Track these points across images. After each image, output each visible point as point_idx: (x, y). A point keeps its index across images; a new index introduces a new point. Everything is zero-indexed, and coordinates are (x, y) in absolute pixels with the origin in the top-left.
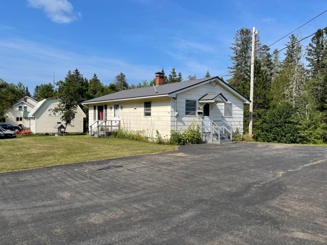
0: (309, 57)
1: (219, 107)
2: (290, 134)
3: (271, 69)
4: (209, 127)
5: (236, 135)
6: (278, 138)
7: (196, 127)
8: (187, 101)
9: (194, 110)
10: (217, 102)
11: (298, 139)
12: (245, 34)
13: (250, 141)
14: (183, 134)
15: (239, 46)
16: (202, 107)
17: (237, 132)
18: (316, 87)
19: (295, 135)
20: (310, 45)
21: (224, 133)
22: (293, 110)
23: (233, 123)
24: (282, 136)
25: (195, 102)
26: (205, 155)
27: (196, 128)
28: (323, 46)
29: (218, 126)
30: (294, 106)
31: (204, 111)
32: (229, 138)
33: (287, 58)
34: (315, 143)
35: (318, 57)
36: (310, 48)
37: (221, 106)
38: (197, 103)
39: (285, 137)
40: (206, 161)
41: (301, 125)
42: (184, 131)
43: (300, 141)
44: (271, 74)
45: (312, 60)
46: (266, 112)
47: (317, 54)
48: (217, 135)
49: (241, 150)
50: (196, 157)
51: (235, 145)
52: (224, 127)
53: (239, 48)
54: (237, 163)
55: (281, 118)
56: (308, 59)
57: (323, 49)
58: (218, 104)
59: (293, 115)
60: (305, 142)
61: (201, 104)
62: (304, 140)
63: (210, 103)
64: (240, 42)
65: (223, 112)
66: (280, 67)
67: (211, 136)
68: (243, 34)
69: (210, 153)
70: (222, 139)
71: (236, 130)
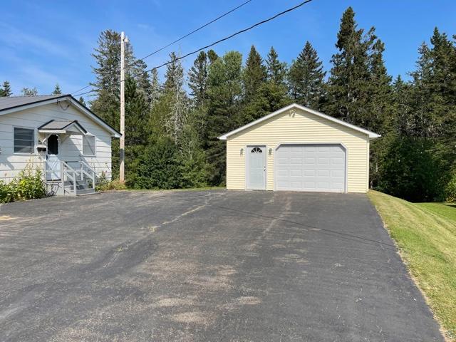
0: (191, 83)
1: (75, 142)
2: (173, 178)
3: (149, 93)
4: (58, 171)
5: (101, 181)
6: (159, 183)
7: (35, 172)
8: (15, 129)
9: (31, 143)
10: (69, 133)
11: (182, 183)
12: (112, 38)
13: (121, 189)
14: (11, 184)
15: (105, 54)
16: (44, 140)
17: (103, 178)
18: (199, 121)
19: (179, 178)
20: (193, 69)
21: (82, 179)
22: (175, 148)
23: (96, 165)
24: (164, 180)
25: (31, 132)
26: (49, 215)
27: (34, 174)
28: (206, 73)
29: (72, 170)
30: (176, 143)
31: (49, 146)
32: (91, 186)
33: (168, 81)
34: (199, 187)
35: (201, 85)
36: (193, 73)
37: (77, 140)
38: (36, 133)
39: (167, 181)
40: (48, 224)
41: (184, 166)
42: (12, 179)
43: (183, 186)
44: (150, 100)
45: (195, 87)
46: (144, 149)
47: (201, 81)
48: (71, 183)
49: (107, 203)
50: (33, 219)
51: (99, 196)
52: (82, 171)
53: (105, 57)
54: (98, 222)
55: (162, 157)
56: (191, 86)
57: (206, 76)
58: (72, 136)
59: (175, 154)
60: (188, 186)
61: (43, 135)
62: (187, 184)
63: (59, 134)
64: (106, 49)
65: (80, 148)
66: (160, 92)
67: (62, 185)
68: (110, 38)
69: (58, 210)
70: (80, 188)
71: (100, 174)
